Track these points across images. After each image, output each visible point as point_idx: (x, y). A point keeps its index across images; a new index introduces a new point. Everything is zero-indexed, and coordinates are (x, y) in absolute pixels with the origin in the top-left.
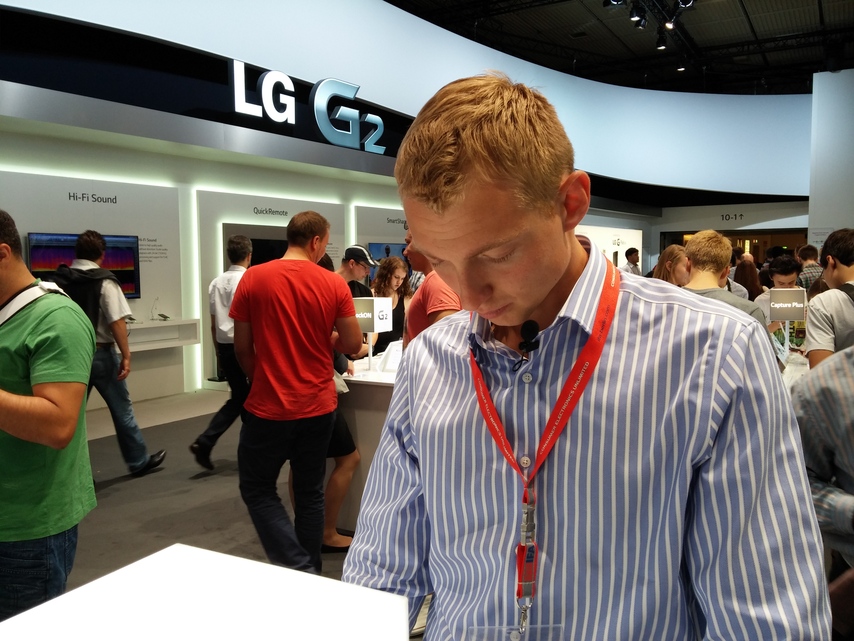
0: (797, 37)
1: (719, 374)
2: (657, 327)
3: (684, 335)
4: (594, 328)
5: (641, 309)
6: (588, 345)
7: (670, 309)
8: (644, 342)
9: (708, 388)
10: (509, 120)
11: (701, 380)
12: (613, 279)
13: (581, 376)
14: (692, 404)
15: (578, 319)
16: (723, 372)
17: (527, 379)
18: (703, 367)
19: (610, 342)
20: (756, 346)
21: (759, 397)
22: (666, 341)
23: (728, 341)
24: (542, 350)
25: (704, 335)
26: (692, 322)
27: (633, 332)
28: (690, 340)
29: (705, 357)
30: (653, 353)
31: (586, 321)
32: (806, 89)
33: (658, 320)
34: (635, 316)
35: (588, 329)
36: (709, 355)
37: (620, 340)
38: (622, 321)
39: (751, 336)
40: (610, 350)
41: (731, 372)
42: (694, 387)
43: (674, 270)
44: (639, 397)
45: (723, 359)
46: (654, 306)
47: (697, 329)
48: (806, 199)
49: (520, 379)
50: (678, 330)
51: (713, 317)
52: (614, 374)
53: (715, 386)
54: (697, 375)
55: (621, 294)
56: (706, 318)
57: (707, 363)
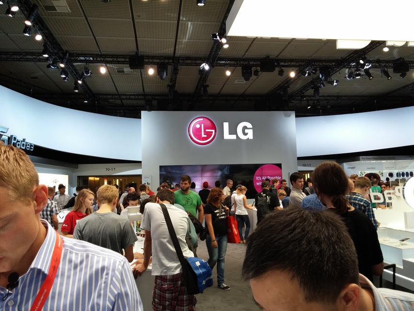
0: (134, 95)
1: (110, 287)
2: (81, 266)
3: (94, 270)
4: (50, 271)
5: (74, 257)
6: (46, 280)
7: (87, 256)
8: (75, 274)
9: (105, 295)
10: (5, 158)
11: (102, 292)
12: (60, 243)
13: (42, 297)
14: (98, 305)
15: (41, 268)
16: (112, 286)
17: (11, 304)
18: (103, 285)
19: (58, 276)
20: (125, 271)
21: (127, 295)
22: (85, 273)
23: (113, 270)
24: (20, 286)
25: (103, 269)
26: (98, 262)
27: (69, 270)
28: (97, 272)
29: (104, 280)
30: (79, 280)
31: (45, 268)
32: (139, 117)
33: (81, 262)
34: (70, 261)
35: (46, 272)
36: (106, 279)
37: (63, 275)
38: (64, 264)
39: (123, 266)
40: (58, 281)
41: (115, 286)
42: (99, 296)
43: (84, 202)
44: (73, 305)
45: (112, 279)
46: (80, 255)
47: (100, 266)
48: (140, 162)
49: (7, 305)
50: (91, 267)
51: (107, 259)
52: (60, 293)
53: (109, 294)
54: (100, 290)
55: (63, 251)
56: (104, 260)
57: (105, 282)
